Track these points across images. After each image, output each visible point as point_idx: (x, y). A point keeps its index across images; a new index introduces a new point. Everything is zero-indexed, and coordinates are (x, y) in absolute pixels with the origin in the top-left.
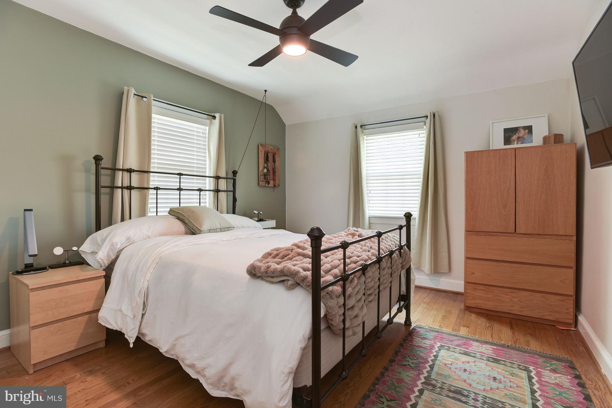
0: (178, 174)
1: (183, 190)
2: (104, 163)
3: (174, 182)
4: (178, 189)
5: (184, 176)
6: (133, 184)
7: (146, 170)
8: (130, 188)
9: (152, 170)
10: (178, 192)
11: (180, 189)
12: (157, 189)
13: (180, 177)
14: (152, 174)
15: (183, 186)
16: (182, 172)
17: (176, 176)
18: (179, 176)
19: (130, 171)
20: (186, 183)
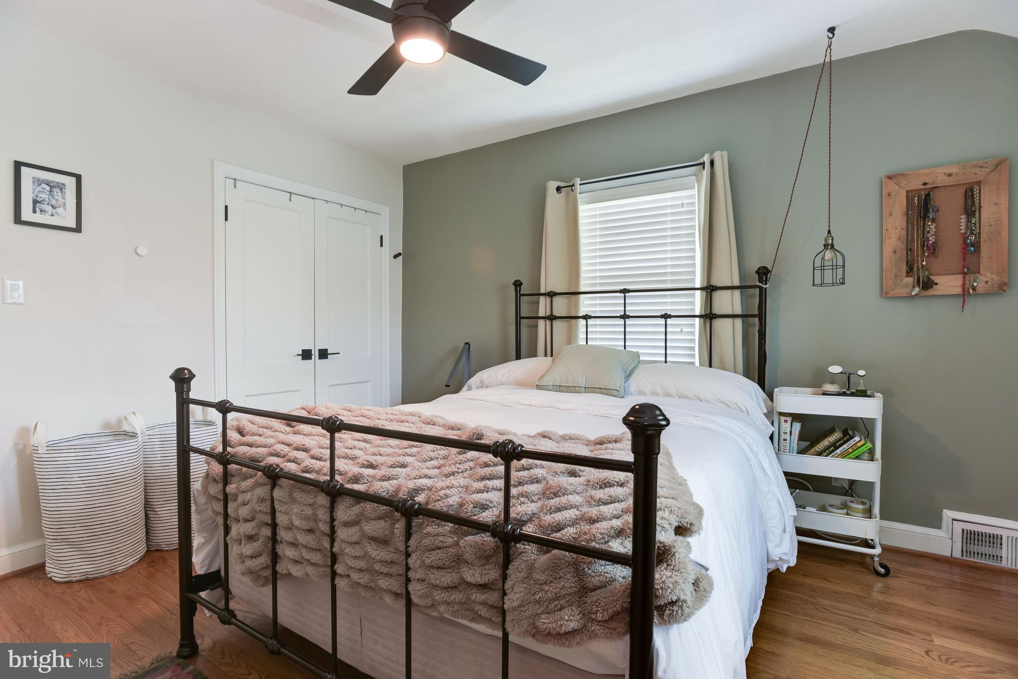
0: (621, 291)
1: (629, 317)
2: (525, 289)
3: (614, 305)
4: (621, 317)
5: (631, 294)
6: (556, 313)
7: (573, 291)
8: (552, 318)
9: (582, 289)
10: (621, 322)
11: (625, 317)
12: (586, 317)
13: (625, 296)
14: (582, 296)
15: (631, 310)
16: (627, 287)
17: (619, 294)
18: (622, 295)
19: (551, 295)
20: (635, 305)
